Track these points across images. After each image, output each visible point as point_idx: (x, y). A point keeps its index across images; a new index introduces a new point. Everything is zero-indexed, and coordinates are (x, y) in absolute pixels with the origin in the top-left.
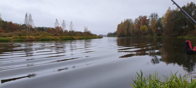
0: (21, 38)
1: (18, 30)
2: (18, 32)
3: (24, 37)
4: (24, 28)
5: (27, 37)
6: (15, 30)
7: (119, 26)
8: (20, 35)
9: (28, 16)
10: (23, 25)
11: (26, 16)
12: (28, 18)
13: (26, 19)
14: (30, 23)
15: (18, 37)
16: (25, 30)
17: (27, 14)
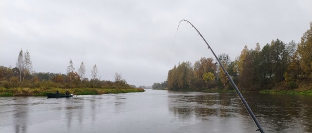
0: (8, 91)
1: (4, 78)
3: (15, 89)
4: (16, 75)
5: (19, 89)
7: (170, 72)
8: (6, 86)
9: (23, 54)
10: (14, 69)
11: (21, 54)
12: (24, 57)
13: (19, 60)
14: (26, 66)
15: (4, 89)
16: (17, 78)
17: (22, 51)
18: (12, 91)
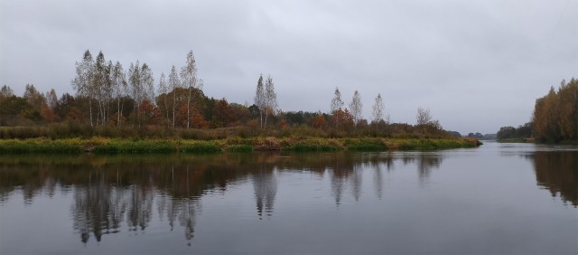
0: (245, 142)
1: (238, 122)
2: (240, 128)
3: (254, 139)
4: (253, 117)
5: (260, 139)
6: (233, 120)
8: (243, 136)
9: (264, 83)
10: (251, 107)
11: (260, 83)
12: (265, 88)
13: (258, 92)
14: (268, 103)
15: (240, 139)
16: (256, 121)
17: (261, 79)
18: (250, 143)
